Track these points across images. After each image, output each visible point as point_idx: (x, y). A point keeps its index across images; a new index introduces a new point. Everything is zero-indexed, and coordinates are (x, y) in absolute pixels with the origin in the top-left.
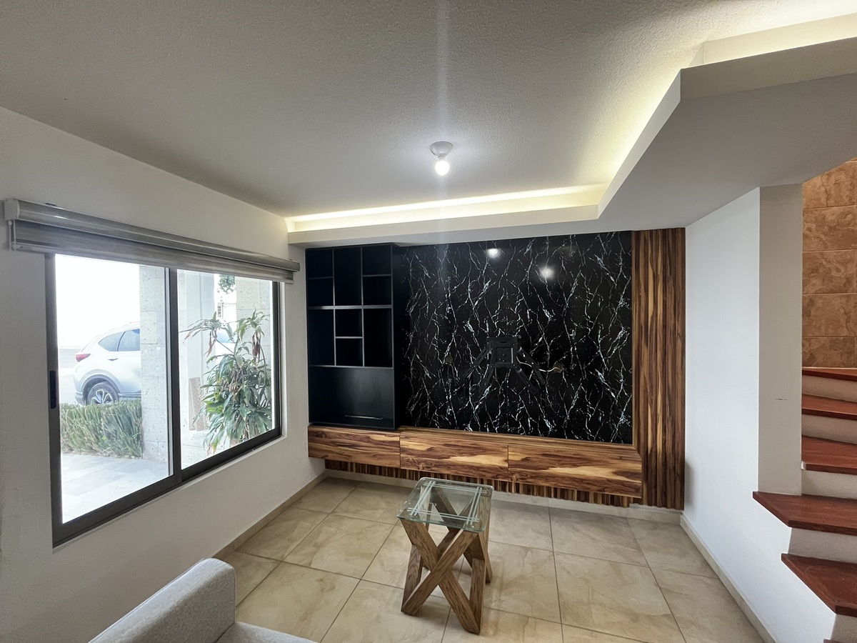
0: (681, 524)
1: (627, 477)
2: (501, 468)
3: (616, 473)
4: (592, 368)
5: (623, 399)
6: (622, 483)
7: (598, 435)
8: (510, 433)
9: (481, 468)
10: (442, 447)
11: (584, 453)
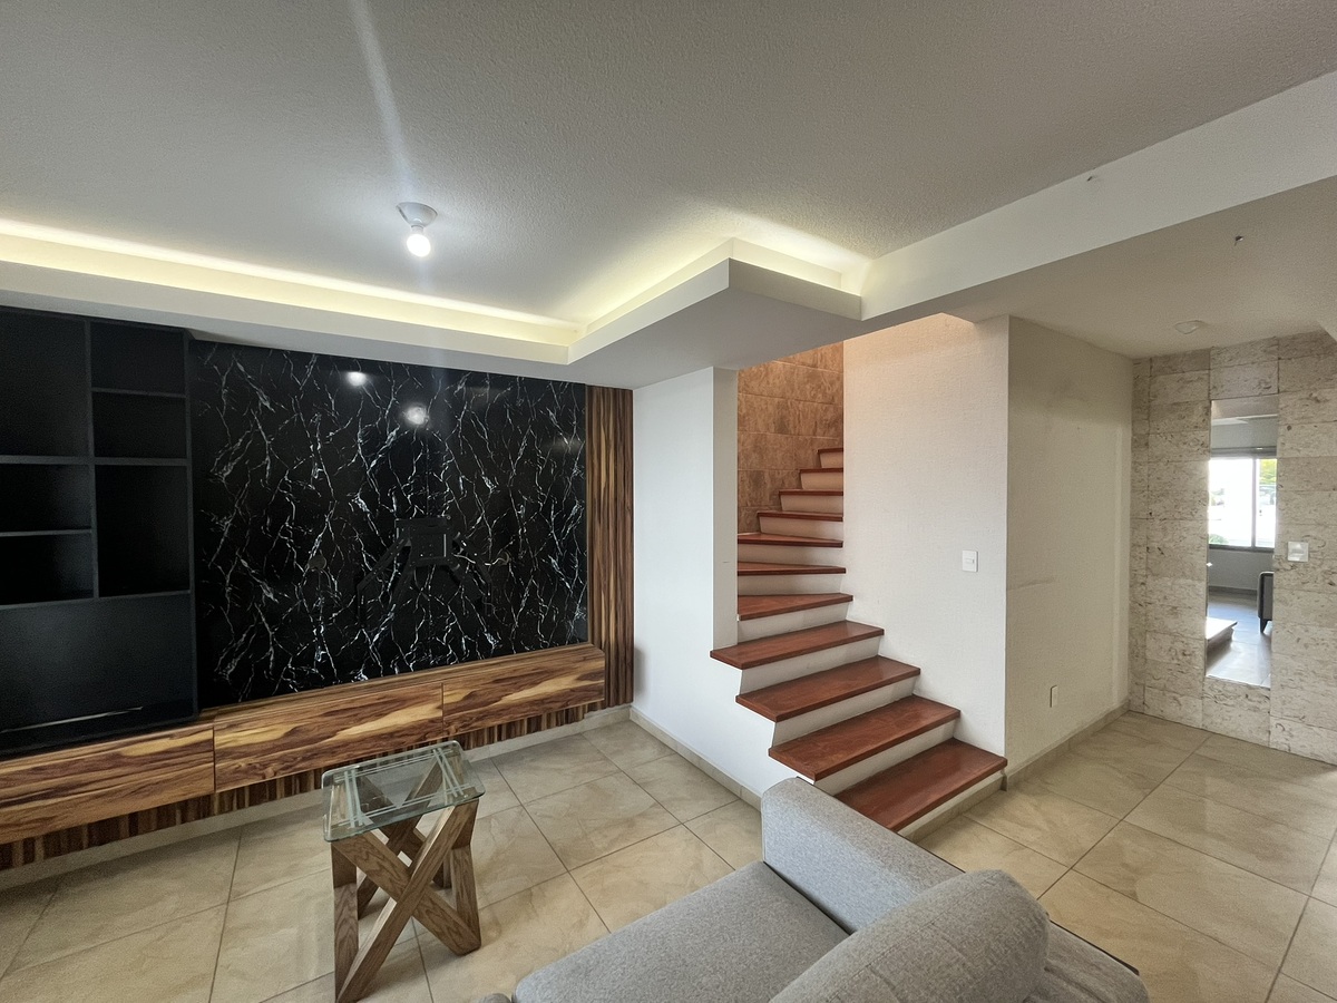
0: (631, 718)
1: (591, 680)
2: (432, 721)
3: (579, 679)
4: (544, 555)
5: (578, 588)
6: (585, 689)
7: (553, 640)
8: (435, 666)
9: (398, 732)
10: (320, 719)
11: (544, 665)
